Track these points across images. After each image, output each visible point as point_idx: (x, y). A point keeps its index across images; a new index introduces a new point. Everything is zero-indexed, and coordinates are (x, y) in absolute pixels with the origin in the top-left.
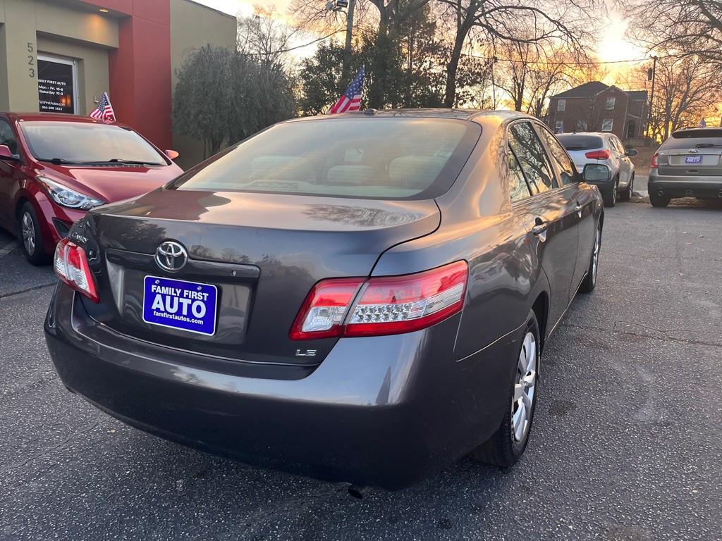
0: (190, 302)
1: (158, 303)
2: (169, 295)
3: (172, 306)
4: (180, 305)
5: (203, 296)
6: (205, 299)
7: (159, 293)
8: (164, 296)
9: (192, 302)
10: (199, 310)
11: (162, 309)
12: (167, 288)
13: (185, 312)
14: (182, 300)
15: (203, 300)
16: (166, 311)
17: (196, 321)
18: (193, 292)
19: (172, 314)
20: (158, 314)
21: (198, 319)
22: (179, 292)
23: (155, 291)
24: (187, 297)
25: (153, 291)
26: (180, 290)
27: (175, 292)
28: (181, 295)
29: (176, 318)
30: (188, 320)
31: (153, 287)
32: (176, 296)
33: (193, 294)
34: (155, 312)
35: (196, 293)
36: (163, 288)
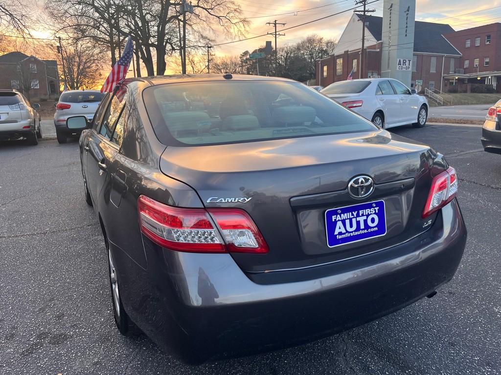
0: (365, 218)
1: (340, 228)
2: (348, 219)
3: (351, 226)
4: (358, 223)
5: (375, 210)
6: (377, 212)
7: (339, 220)
8: (344, 222)
9: (367, 218)
10: (373, 220)
11: (344, 231)
12: (346, 214)
13: (362, 227)
14: (358, 219)
15: (375, 213)
16: (347, 232)
17: (372, 230)
18: (367, 210)
19: (352, 232)
20: (340, 237)
21: (373, 227)
22: (355, 214)
23: (335, 220)
24: (363, 215)
25: (333, 220)
26: (356, 212)
27: (353, 215)
28: (358, 215)
29: (356, 233)
30: (366, 231)
31: (334, 218)
32: (354, 217)
33: (367, 211)
34: (337, 236)
35: (369, 210)
36: (342, 215)
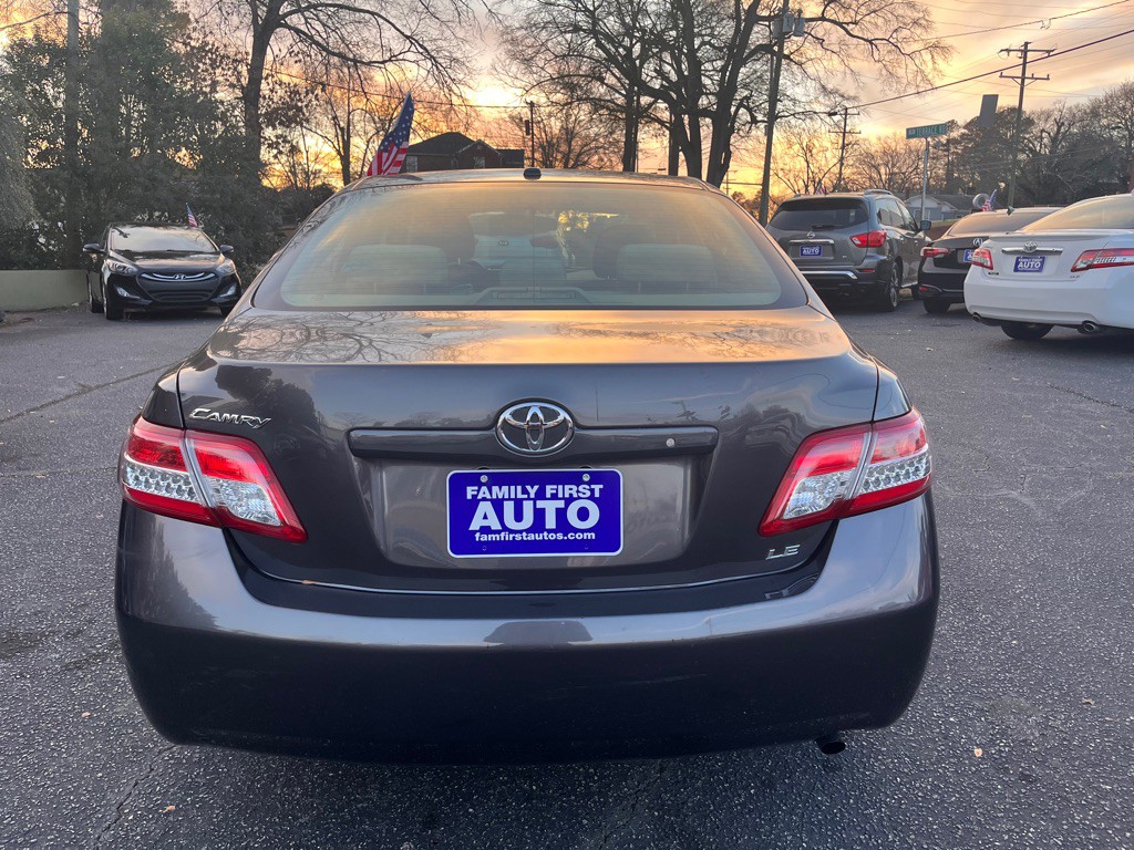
0: (561, 504)
1: (485, 517)
2: (509, 499)
3: (519, 517)
4: (539, 515)
5: (592, 491)
6: (597, 495)
7: (484, 499)
8: (498, 506)
9: (567, 505)
10: (583, 514)
11: (496, 525)
12: (505, 488)
13: (551, 522)
14: (540, 504)
15: (592, 498)
16: (505, 528)
17: (579, 536)
18: (567, 487)
19: (520, 532)
20: (485, 538)
21: (583, 531)
22: (533, 491)
23: (474, 497)
24: (554, 497)
25: (469, 497)
26: (536, 487)
27: (525, 491)
28: (541, 495)
29: (532, 537)
30: (560, 536)
31: (470, 491)
32: (529, 499)
33: (570, 490)
34: (477, 535)
35: (574, 487)
36: (495, 489)
